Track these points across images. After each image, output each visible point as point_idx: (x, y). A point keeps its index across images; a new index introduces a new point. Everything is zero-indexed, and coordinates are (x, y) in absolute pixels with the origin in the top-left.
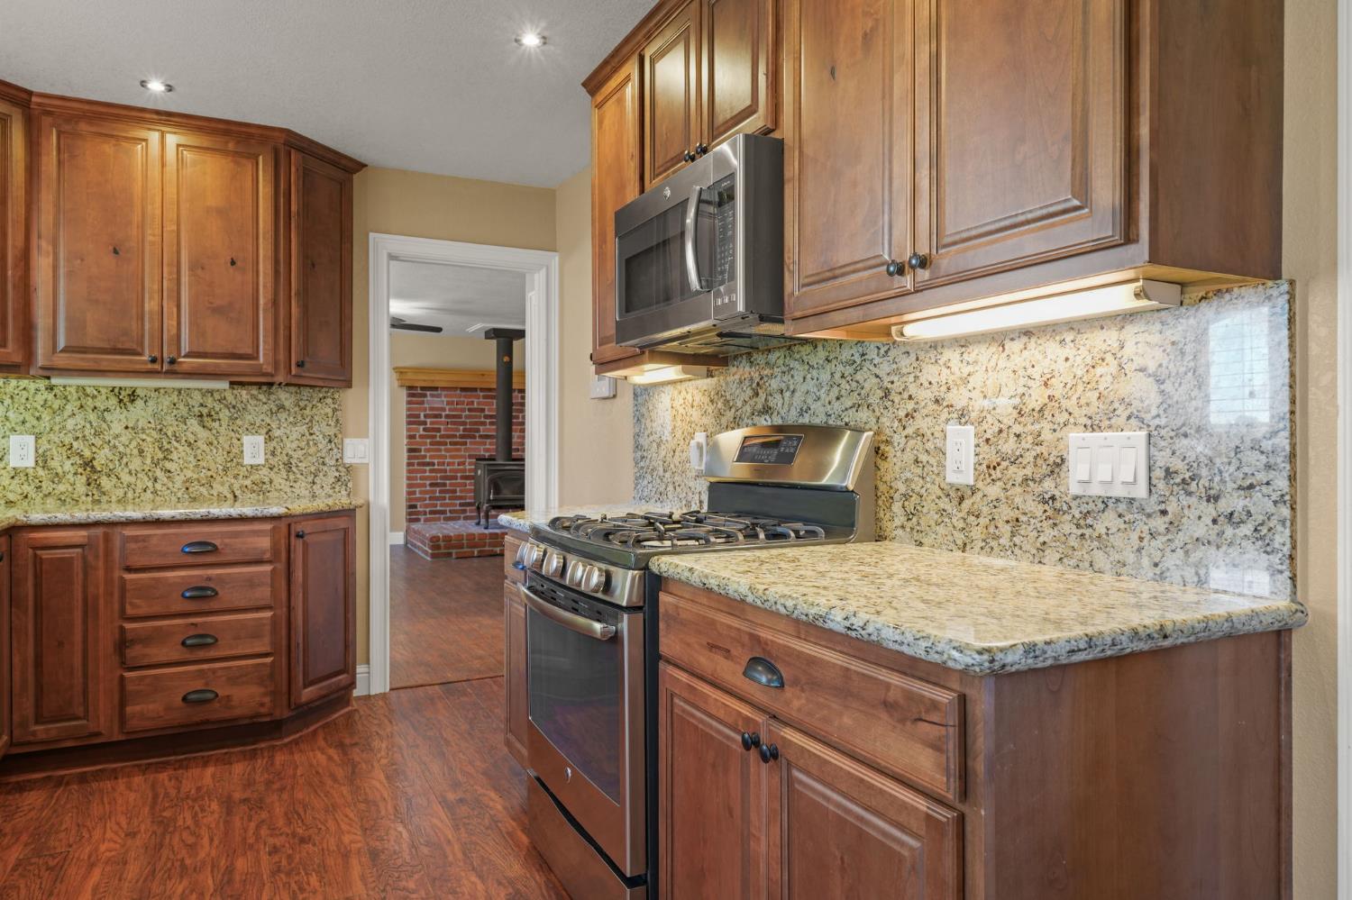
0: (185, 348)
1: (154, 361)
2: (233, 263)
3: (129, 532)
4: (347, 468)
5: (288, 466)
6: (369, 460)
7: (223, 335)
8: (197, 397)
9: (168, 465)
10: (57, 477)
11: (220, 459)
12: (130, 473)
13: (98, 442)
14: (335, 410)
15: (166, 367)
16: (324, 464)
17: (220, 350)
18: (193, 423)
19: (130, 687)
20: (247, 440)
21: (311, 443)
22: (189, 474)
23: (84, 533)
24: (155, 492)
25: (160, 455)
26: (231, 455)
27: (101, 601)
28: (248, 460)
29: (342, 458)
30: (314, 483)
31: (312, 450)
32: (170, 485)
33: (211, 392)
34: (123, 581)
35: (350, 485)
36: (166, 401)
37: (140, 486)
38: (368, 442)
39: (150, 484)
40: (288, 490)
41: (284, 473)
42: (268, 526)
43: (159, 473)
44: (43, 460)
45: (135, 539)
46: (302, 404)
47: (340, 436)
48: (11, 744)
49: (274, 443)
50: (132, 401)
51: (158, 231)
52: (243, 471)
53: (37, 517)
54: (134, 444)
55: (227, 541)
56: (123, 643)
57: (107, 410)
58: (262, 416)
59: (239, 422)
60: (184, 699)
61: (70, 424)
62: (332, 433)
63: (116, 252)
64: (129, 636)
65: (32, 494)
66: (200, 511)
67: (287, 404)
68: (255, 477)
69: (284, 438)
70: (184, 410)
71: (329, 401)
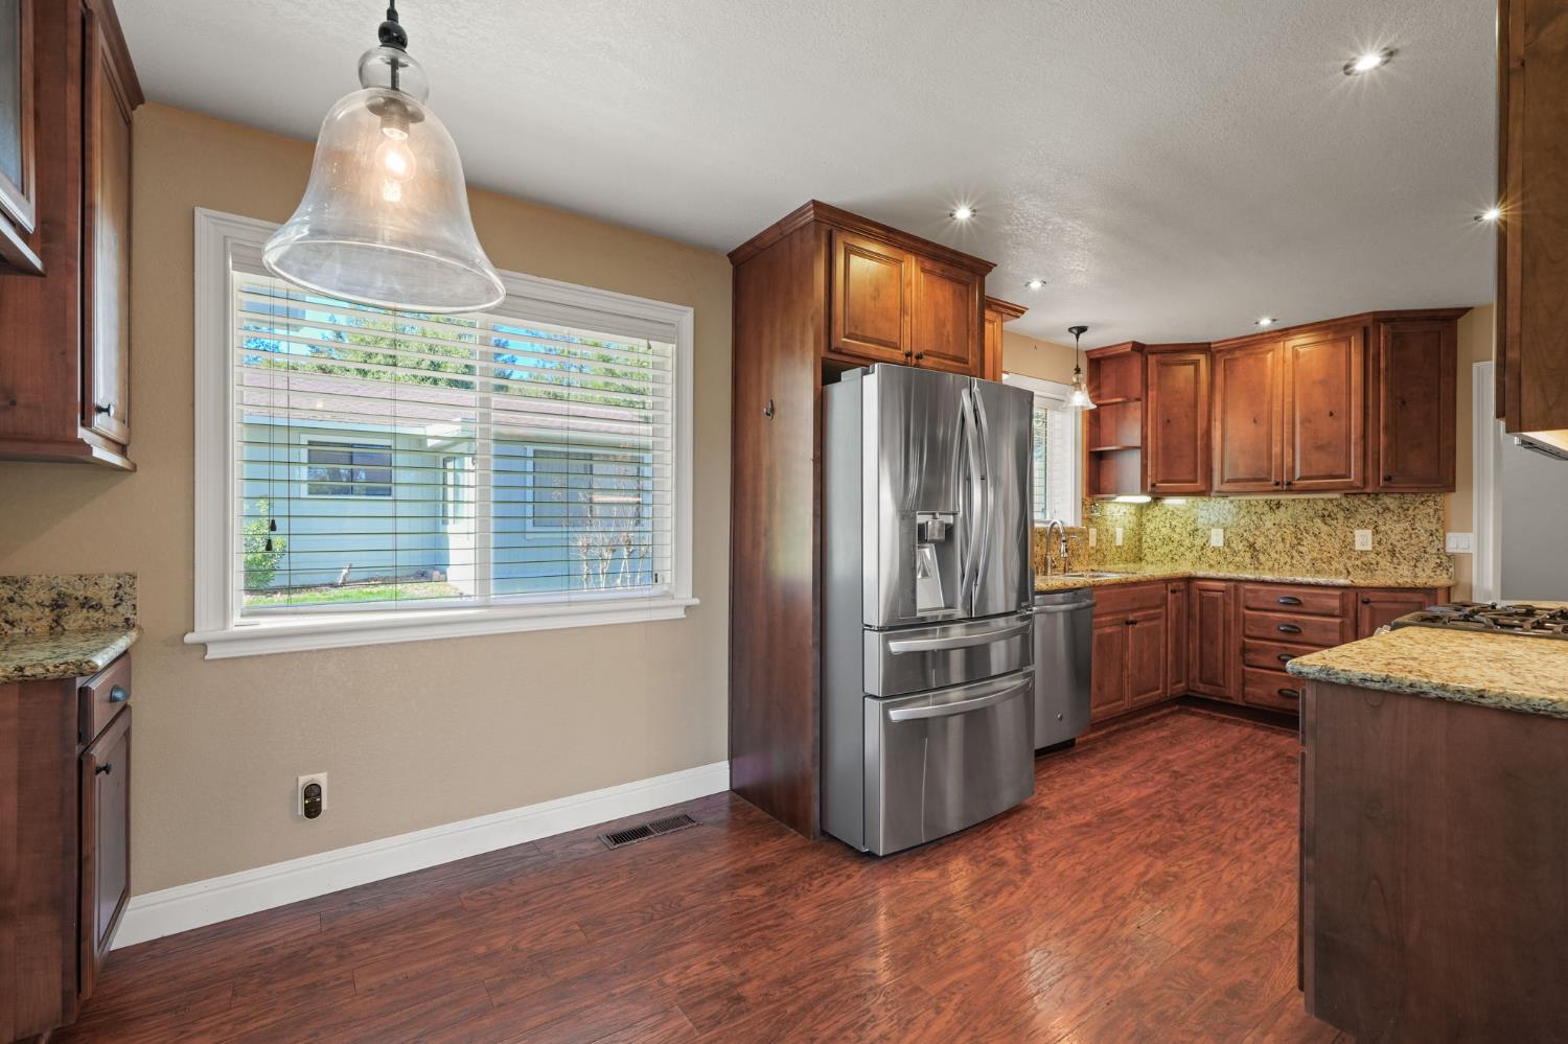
0: (1298, 475)
1: (1277, 484)
2: (1331, 414)
3: (1249, 586)
4: (1449, 557)
5: (1393, 553)
6: (1473, 550)
7: (1323, 463)
8: (1321, 503)
9: (1301, 548)
10: (1235, 553)
11: (1337, 546)
12: (1276, 552)
13: (1258, 533)
14: (1436, 510)
15: (1285, 487)
16: (1425, 552)
17: (1322, 474)
18: (1318, 521)
19: (1248, 676)
20: (1358, 532)
21: (1413, 536)
22: (1315, 555)
23: (1224, 584)
24: (1292, 565)
25: (1296, 542)
26: (1346, 543)
27: (1233, 623)
28: (1358, 547)
29: (1444, 548)
30: (1416, 566)
31: (1414, 541)
32: (1302, 561)
33: (1331, 500)
34: (1244, 615)
35: (1451, 570)
36: (1300, 507)
37: (1282, 563)
38: (1472, 537)
39: (1289, 560)
40: (1392, 570)
41: (1389, 558)
42: (1338, 593)
43: (1294, 553)
44: (1227, 543)
45: (1251, 591)
46: (1405, 506)
47: (1441, 531)
48: (1188, 690)
49: (1380, 536)
50: (1278, 508)
51: (1280, 404)
52: (1354, 555)
53: (1201, 574)
54: (1279, 534)
55: (1308, 599)
56: (1244, 650)
57: (1263, 514)
58: (1371, 516)
59: (1351, 520)
60: (1280, 692)
61: (1243, 521)
62: (1433, 529)
63: (1255, 421)
64: (1247, 647)
65: (1222, 561)
66: (1322, 580)
67: (1391, 507)
68: (1364, 559)
69: (1389, 532)
70: (1312, 513)
71: (1431, 503)
